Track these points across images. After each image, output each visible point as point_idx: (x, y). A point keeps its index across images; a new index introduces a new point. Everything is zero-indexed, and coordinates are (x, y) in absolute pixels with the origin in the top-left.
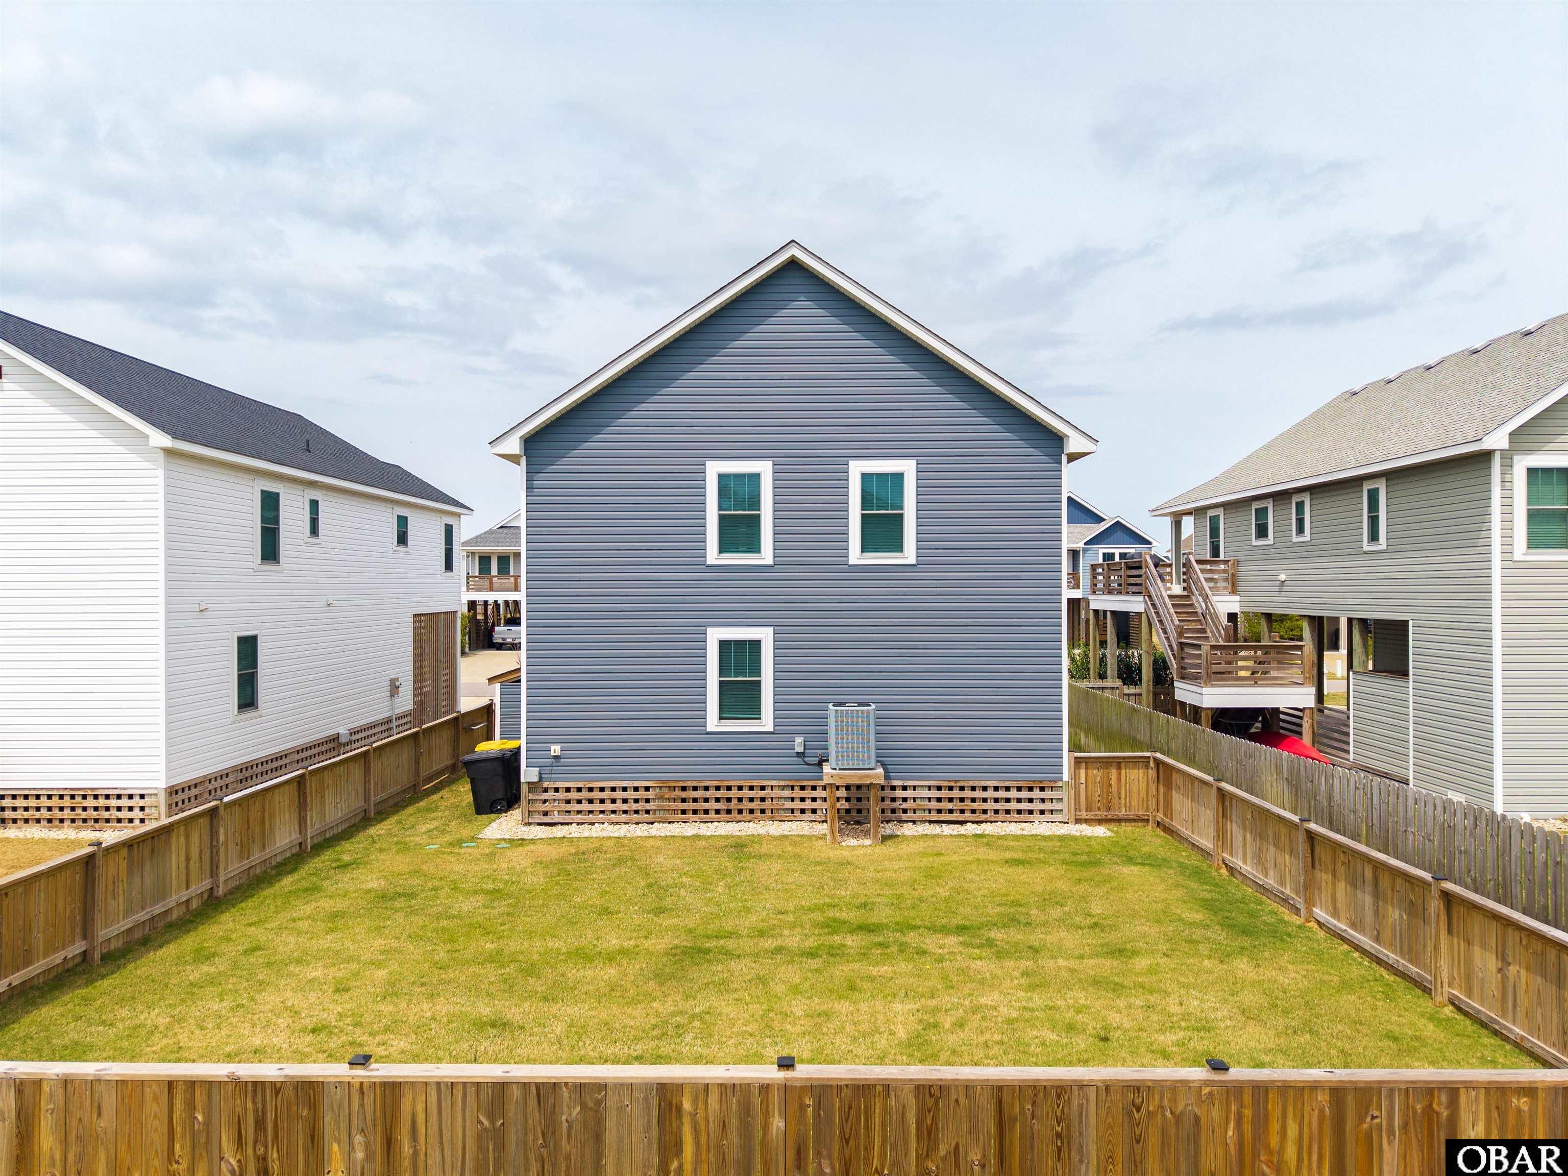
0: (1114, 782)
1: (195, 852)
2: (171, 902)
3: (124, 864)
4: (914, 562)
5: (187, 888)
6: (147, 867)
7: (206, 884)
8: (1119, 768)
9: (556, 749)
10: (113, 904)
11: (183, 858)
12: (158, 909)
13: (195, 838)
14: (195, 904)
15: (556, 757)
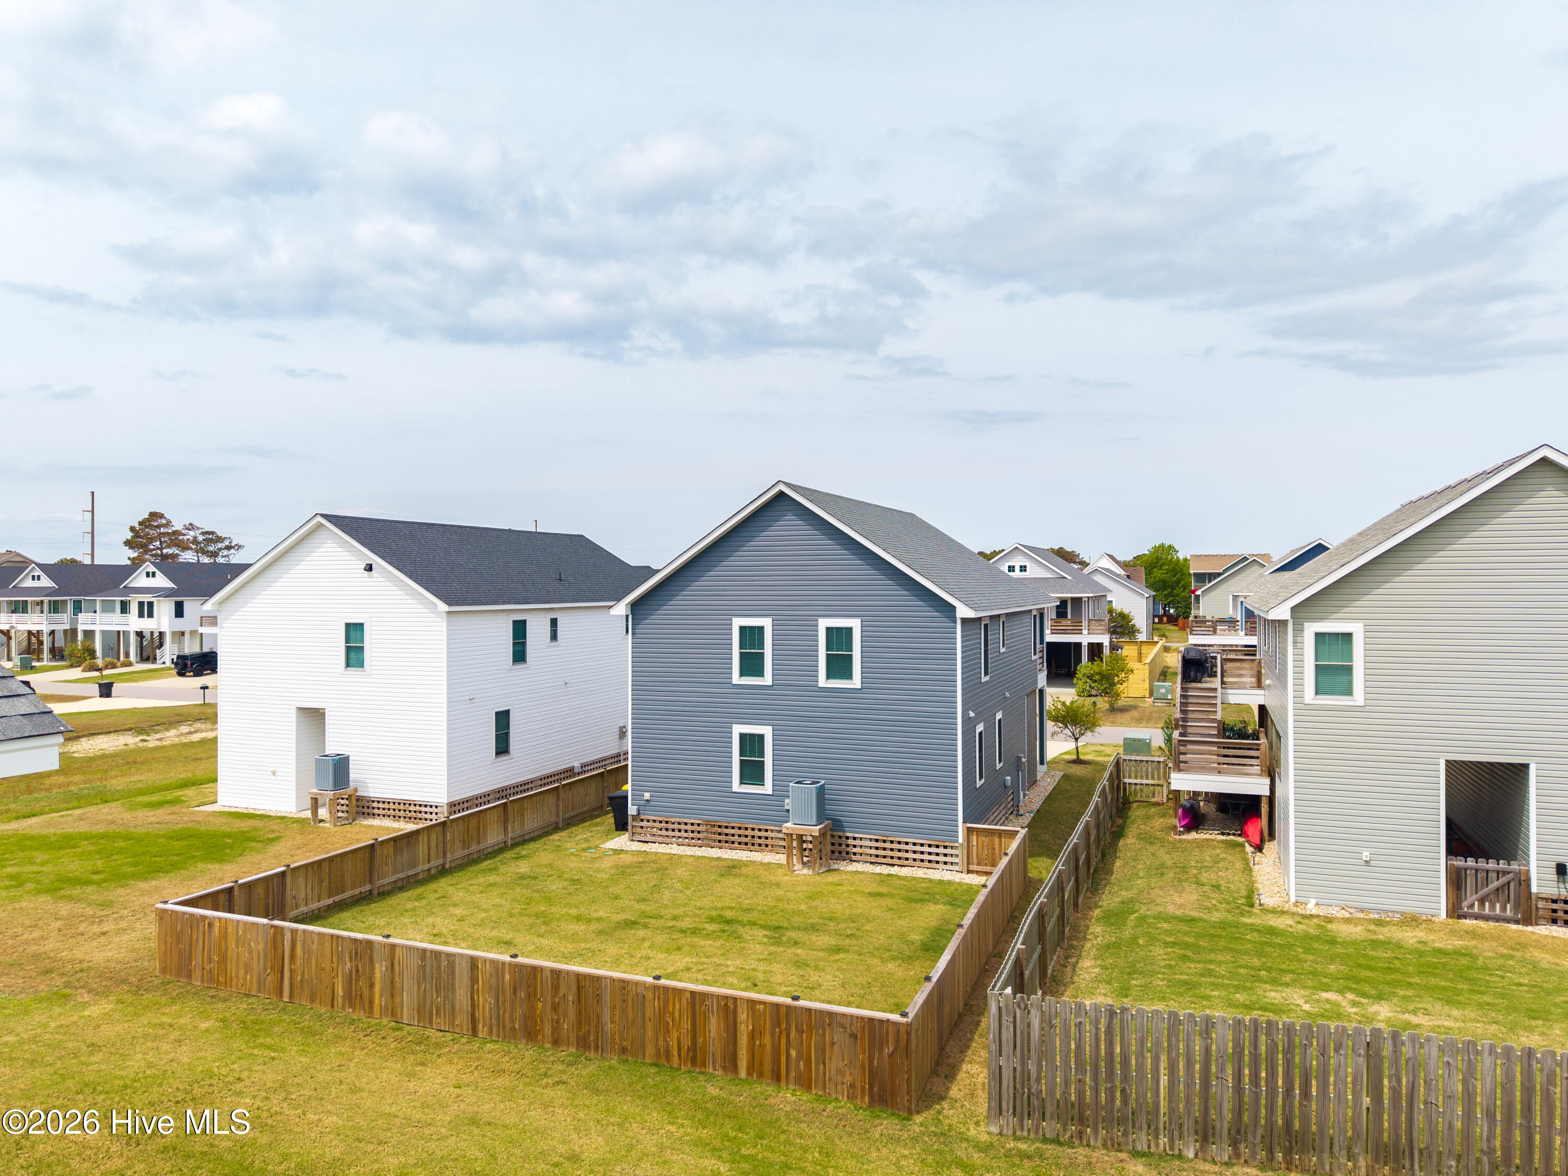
0: (997, 847)
1: (433, 845)
2: (419, 869)
3: (391, 850)
4: (860, 687)
5: (429, 862)
6: (405, 852)
7: (440, 861)
8: (1000, 837)
9: (647, 796)
10: (386, 868)
11: (426, 848)
12: (411, 873)
13: (434, 837)
14: (433, 872)
15: (647, 800)
